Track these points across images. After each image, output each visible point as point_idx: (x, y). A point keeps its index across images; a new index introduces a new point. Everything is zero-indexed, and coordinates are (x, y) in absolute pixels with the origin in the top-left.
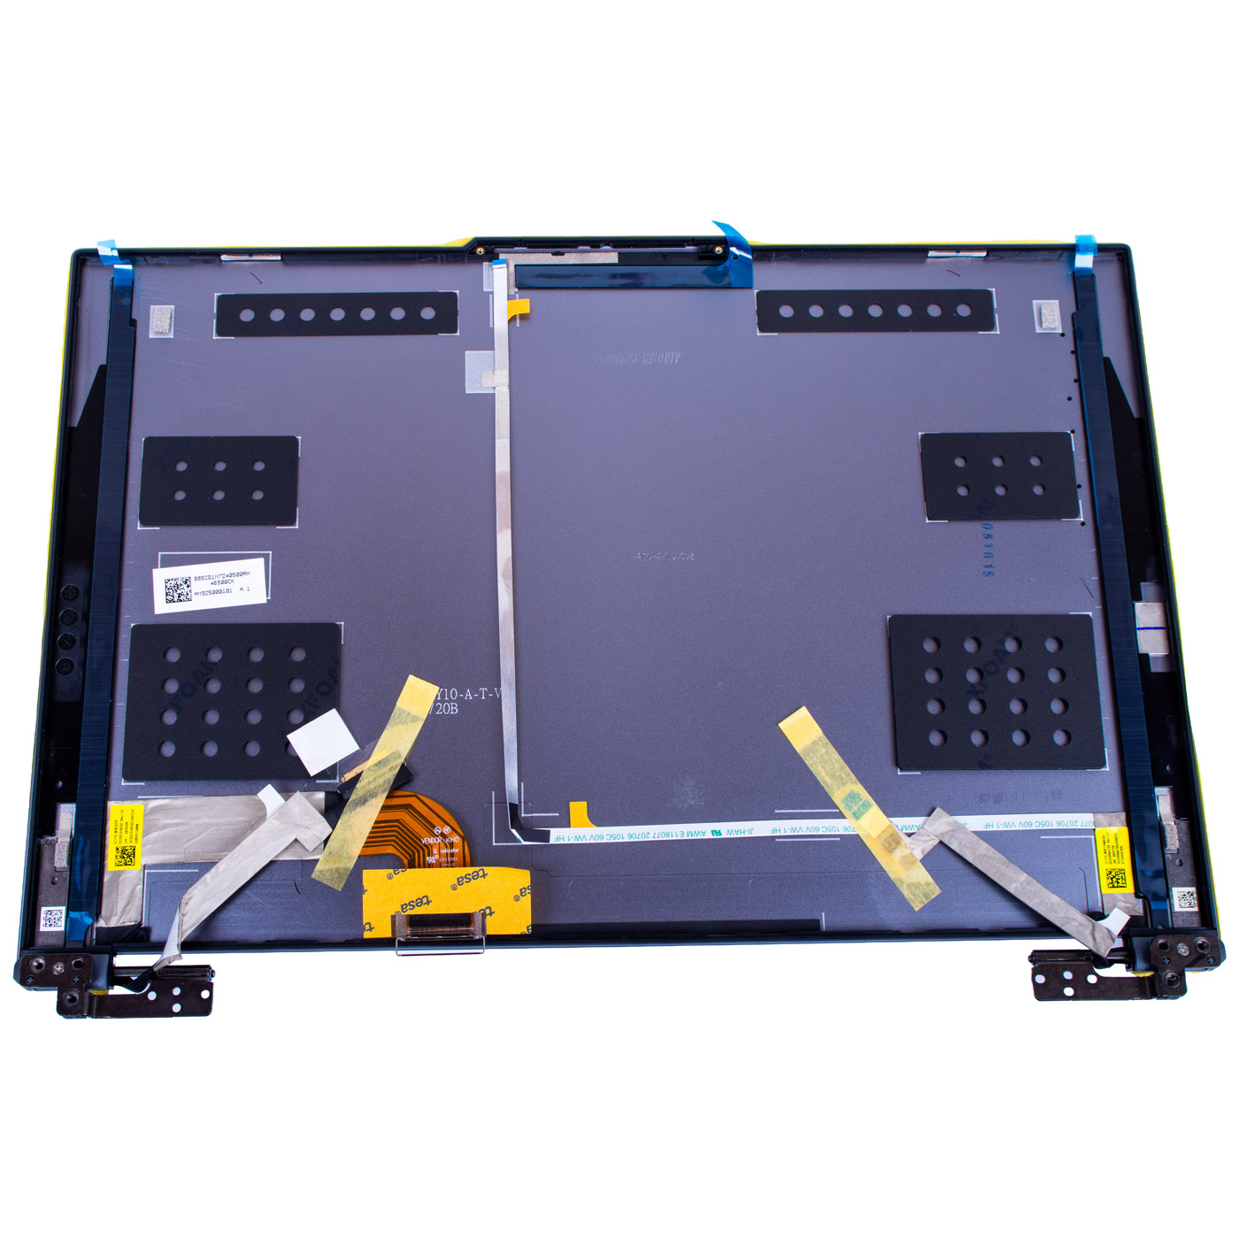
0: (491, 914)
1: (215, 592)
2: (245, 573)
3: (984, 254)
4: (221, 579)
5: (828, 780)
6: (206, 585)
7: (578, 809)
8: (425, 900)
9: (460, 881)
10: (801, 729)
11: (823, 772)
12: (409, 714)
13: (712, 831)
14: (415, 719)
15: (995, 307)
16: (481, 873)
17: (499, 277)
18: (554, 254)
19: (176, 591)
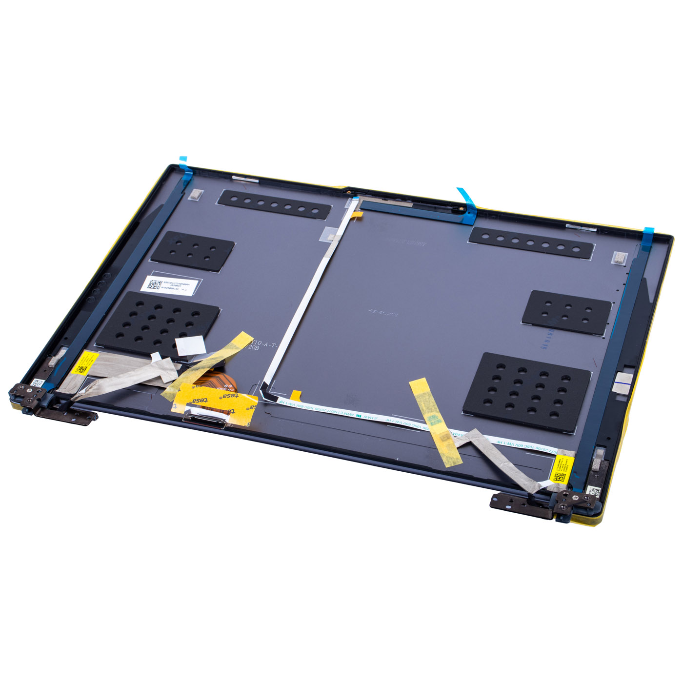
0: (233, 413)
1: (170, 288)
2: (187, 284)
3: (595, 230)
4: (176, 284)
5: (424, 408)
6: (169, 285)
7: (296, 393)
8: (205, 400)
9: (224, 396)
10: (420, 387)
11: (423, 405)
12: (235, 346)
13: (357, 415)
14: (237, 348)
15: (594, 250)
16: (236, 395)
17: (354, 204)
18: (383, 200)
19: (153, 285)
